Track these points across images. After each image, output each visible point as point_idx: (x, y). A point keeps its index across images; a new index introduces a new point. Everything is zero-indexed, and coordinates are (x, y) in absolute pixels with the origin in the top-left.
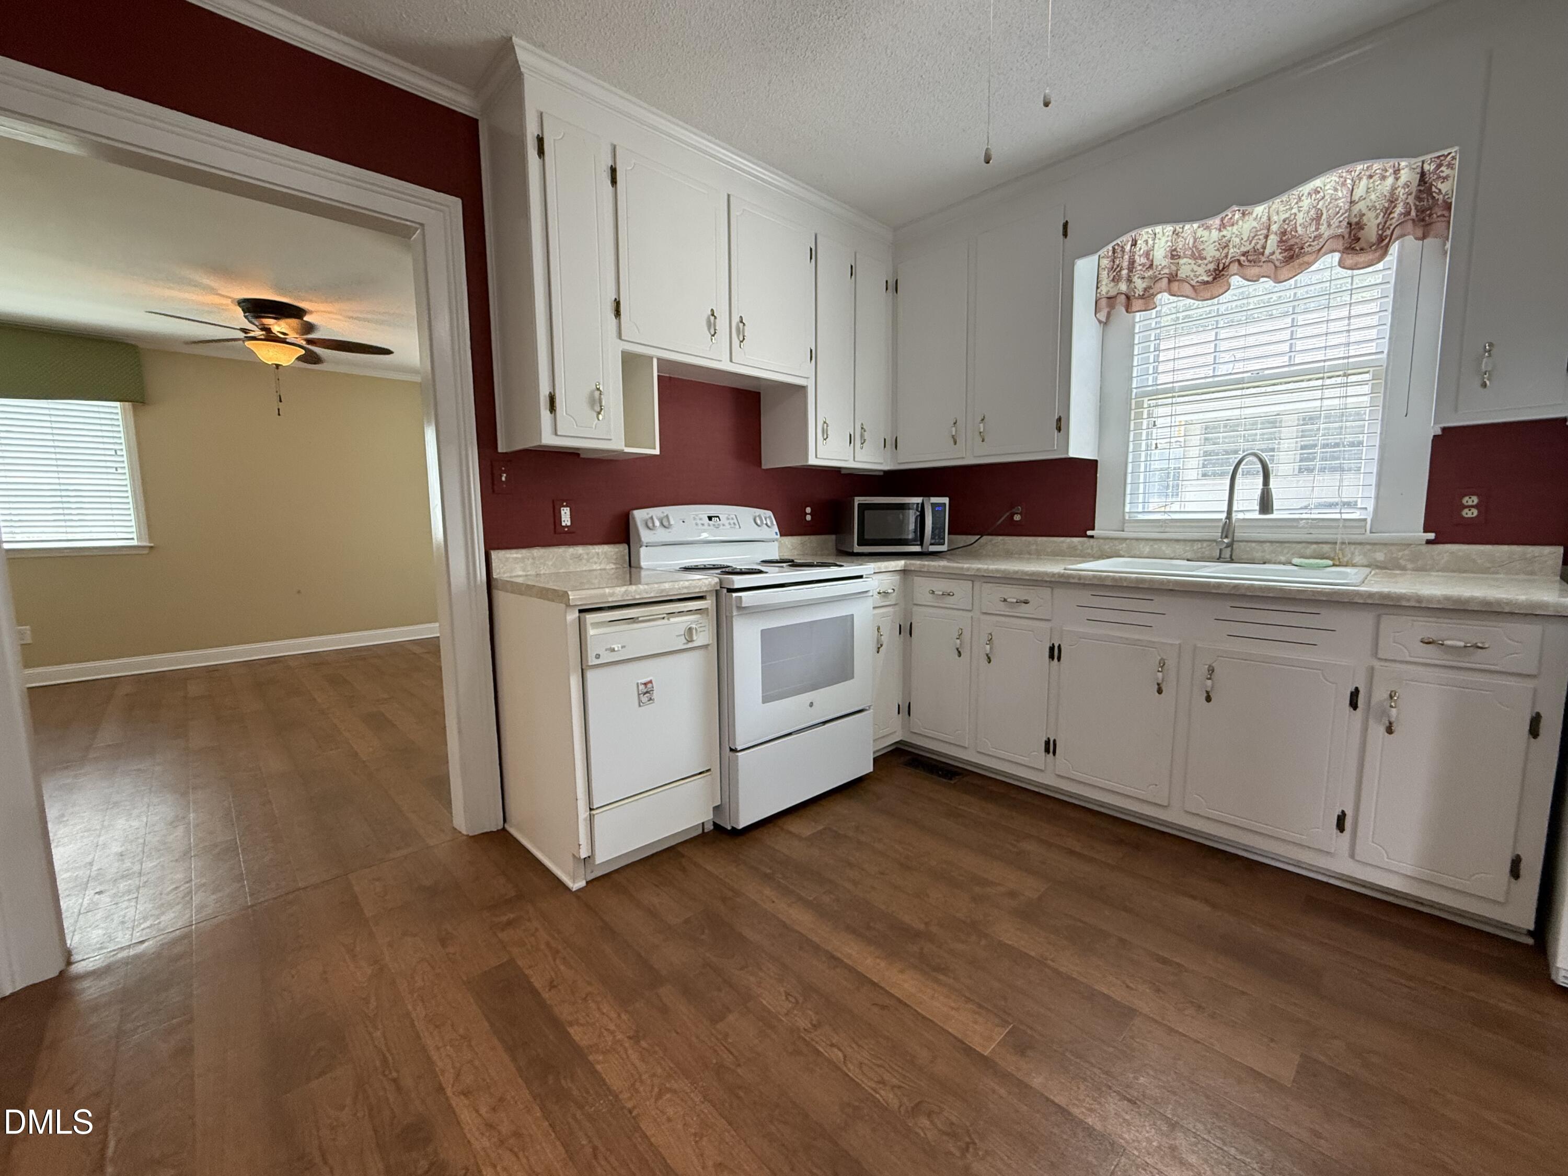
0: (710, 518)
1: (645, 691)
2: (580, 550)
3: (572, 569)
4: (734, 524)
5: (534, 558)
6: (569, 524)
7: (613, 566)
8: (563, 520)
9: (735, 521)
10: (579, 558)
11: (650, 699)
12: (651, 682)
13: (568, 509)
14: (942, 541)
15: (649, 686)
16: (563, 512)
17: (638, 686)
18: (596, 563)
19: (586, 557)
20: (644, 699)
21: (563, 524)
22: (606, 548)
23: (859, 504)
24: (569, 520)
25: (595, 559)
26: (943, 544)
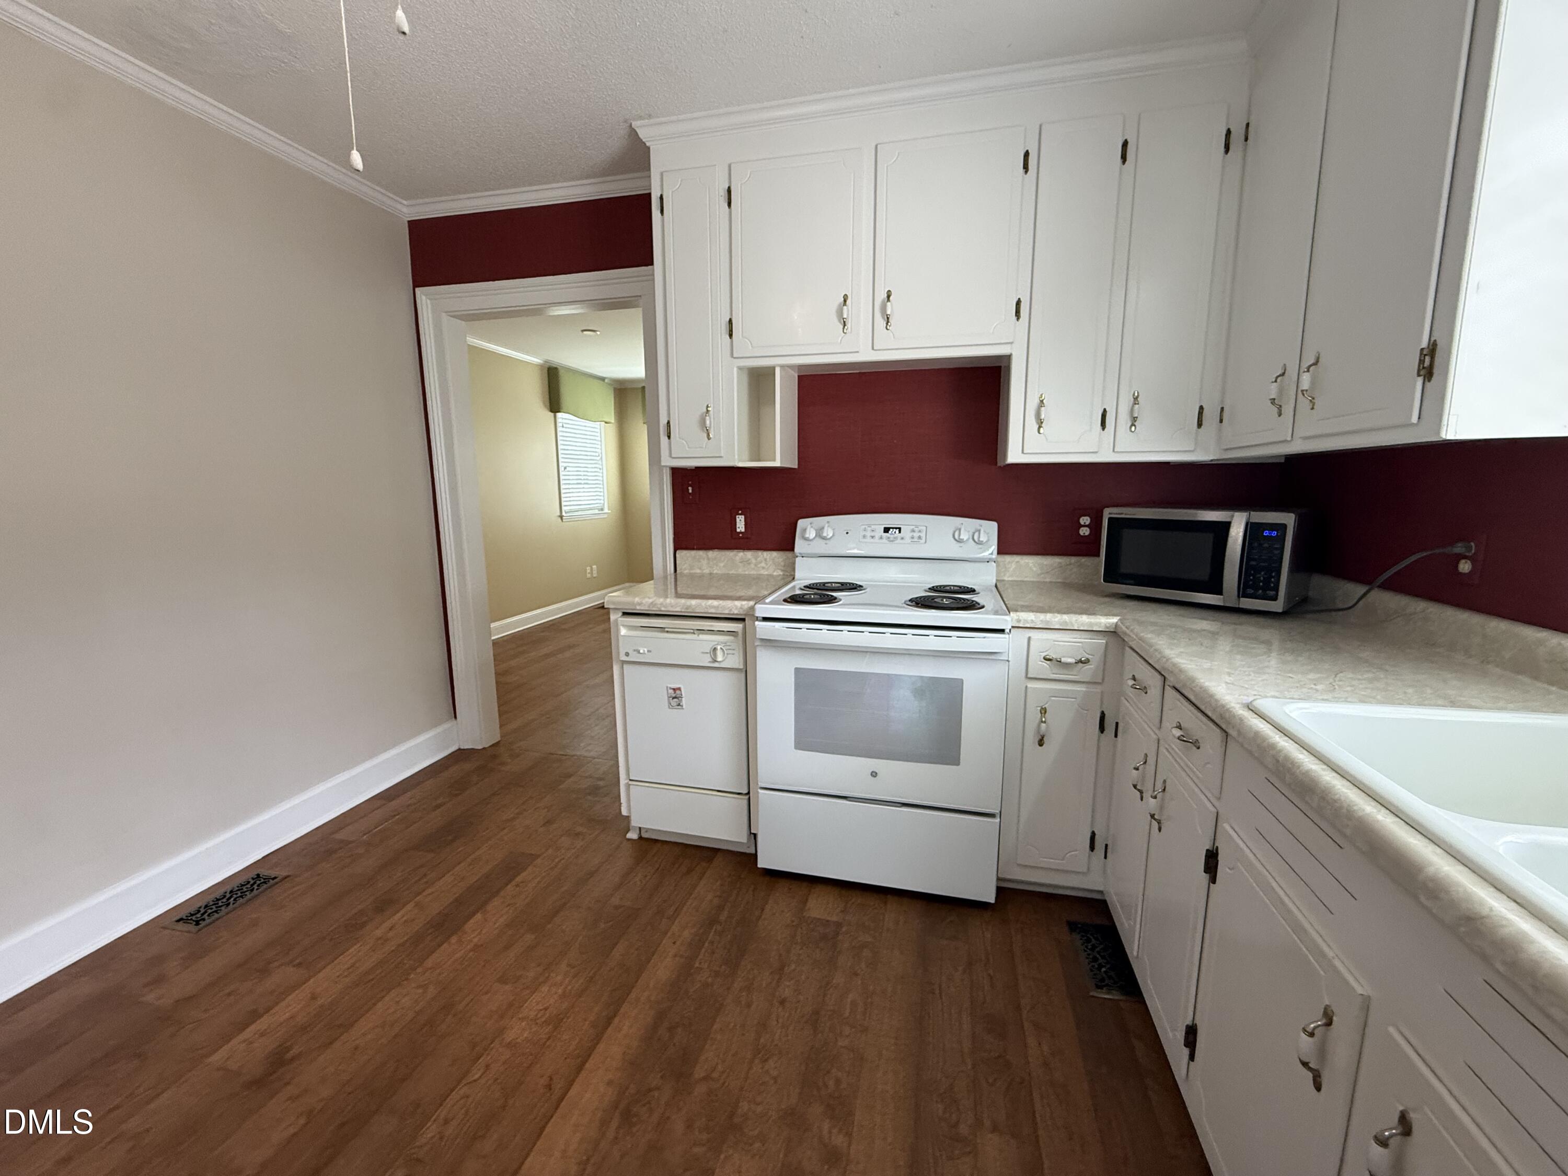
0: (886, 530)
1: (674, 695)
2: (749, 554)
3: (740, 571)
4: (920, 538)
5: (708, 559)
6: (743, 530)
7: (781, 573)
8: (737, 526)
9: (923, 535)
10: (748, 562)
11: (679, 705)
12: (679, 689)
13: (743, 516)
14: (1272, 593)
15: (678, 692)
16: (738, 520)
17: (667, 690)
18: (763, 568)
19: (754, 561)
20: (675, 701)
21: (738, 530)
22: (775, 554)
23: (1110, 519)
24: (743, 526)
25: (763, 564)
26: (1275, 598)
